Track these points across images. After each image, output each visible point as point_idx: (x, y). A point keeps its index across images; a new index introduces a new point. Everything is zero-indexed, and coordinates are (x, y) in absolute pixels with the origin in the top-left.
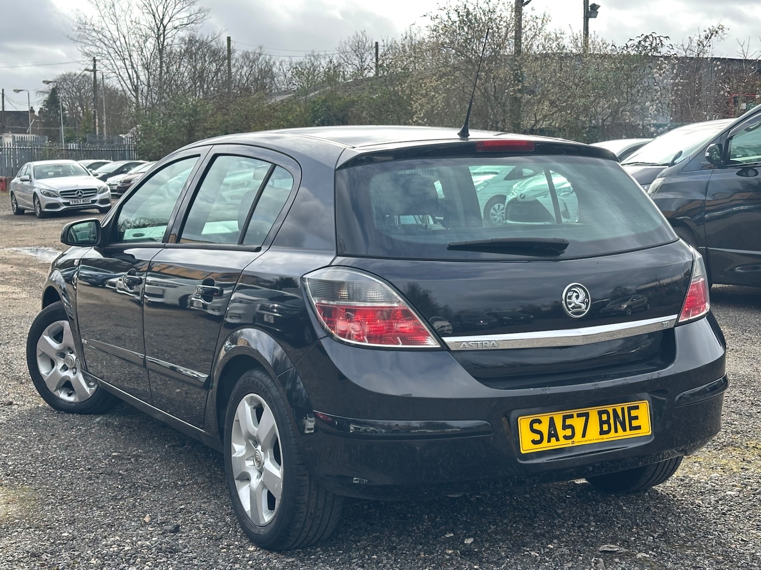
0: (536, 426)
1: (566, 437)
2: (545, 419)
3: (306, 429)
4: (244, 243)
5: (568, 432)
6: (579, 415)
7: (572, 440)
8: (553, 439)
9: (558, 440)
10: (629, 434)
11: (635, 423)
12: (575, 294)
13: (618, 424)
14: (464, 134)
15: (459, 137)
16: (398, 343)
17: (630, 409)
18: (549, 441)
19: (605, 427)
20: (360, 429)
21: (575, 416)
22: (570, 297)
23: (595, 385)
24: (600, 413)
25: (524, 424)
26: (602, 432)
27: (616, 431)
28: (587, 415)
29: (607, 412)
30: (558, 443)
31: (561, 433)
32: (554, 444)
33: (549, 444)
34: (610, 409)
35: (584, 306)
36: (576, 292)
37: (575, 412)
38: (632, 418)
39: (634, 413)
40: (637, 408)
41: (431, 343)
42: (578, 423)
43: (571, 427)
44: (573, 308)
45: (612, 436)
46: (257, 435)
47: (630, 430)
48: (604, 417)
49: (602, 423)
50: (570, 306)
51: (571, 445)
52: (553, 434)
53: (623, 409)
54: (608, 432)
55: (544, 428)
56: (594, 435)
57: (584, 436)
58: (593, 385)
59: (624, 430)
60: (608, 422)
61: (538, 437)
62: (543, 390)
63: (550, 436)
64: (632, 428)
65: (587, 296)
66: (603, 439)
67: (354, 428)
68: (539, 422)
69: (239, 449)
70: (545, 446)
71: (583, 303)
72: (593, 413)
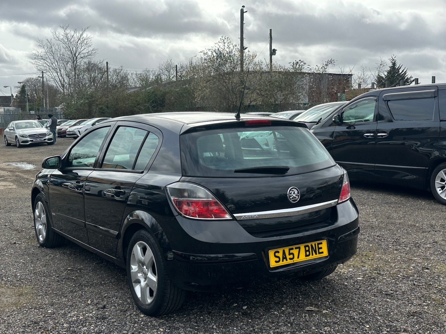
0: (277, 254)
1: (290, 259)
2: (281, 251)
3: (168, 258)
4: (135, 169)
5: (291, 256)
6: (296, 248)
7: (293, 260)
8: (285, 260)
9: (287, 260)
10: (318, 256)
11: (320, 251)
12: (293, 192)
13: (313, 251)
14: (238, 117)
15: (235, 118)
16: (212, 218)
17: (318, 244)
18: (283, 261)
19: (308, 253)
20: (195, 258)
21: (294, 249)
22: (291, 193)
23: (303, 234)
24: (305, 247)
25: (271, 253)
26: (306, 256)
27: (313, 255)
28: (299, 248)
29: (308, 246)
30: (287, 262)
31: (288, 257)
32: (285, 262)
33: (283, 262)
34: (309, 244)
35: (297, 197)
36: (294, 191)
37: (294, 247)
38: (319, 248)
39: (320, 246)
40: (321, 243)
41: (228, 217)
42: (295, 252)
43: (293, 254)
44: (292, 198)
45: (311, 257)
46: (144, 261)
47: (319, 254)
48: (307, 248)
49: (306, 251)
50: (291, 198)
51: (293, 262)
52: (285, 258)
53: (315, 244)
54: (309, 255)
55: (280, 255)
56: (303, 257)
57: (298, 258)
58: (302, 234)
59: (316, 254)
60: (309, 251)
61: (277, 259)
62: (280, 238)
63: (283, 259)
64: (319, 253)
65: (298, 193)
66: (307, 259)
67: (193, 258)
68: (278, 252)
69: (134, 268)
70: (281, 263)
71: (297, 196)
72: (302, 247)
